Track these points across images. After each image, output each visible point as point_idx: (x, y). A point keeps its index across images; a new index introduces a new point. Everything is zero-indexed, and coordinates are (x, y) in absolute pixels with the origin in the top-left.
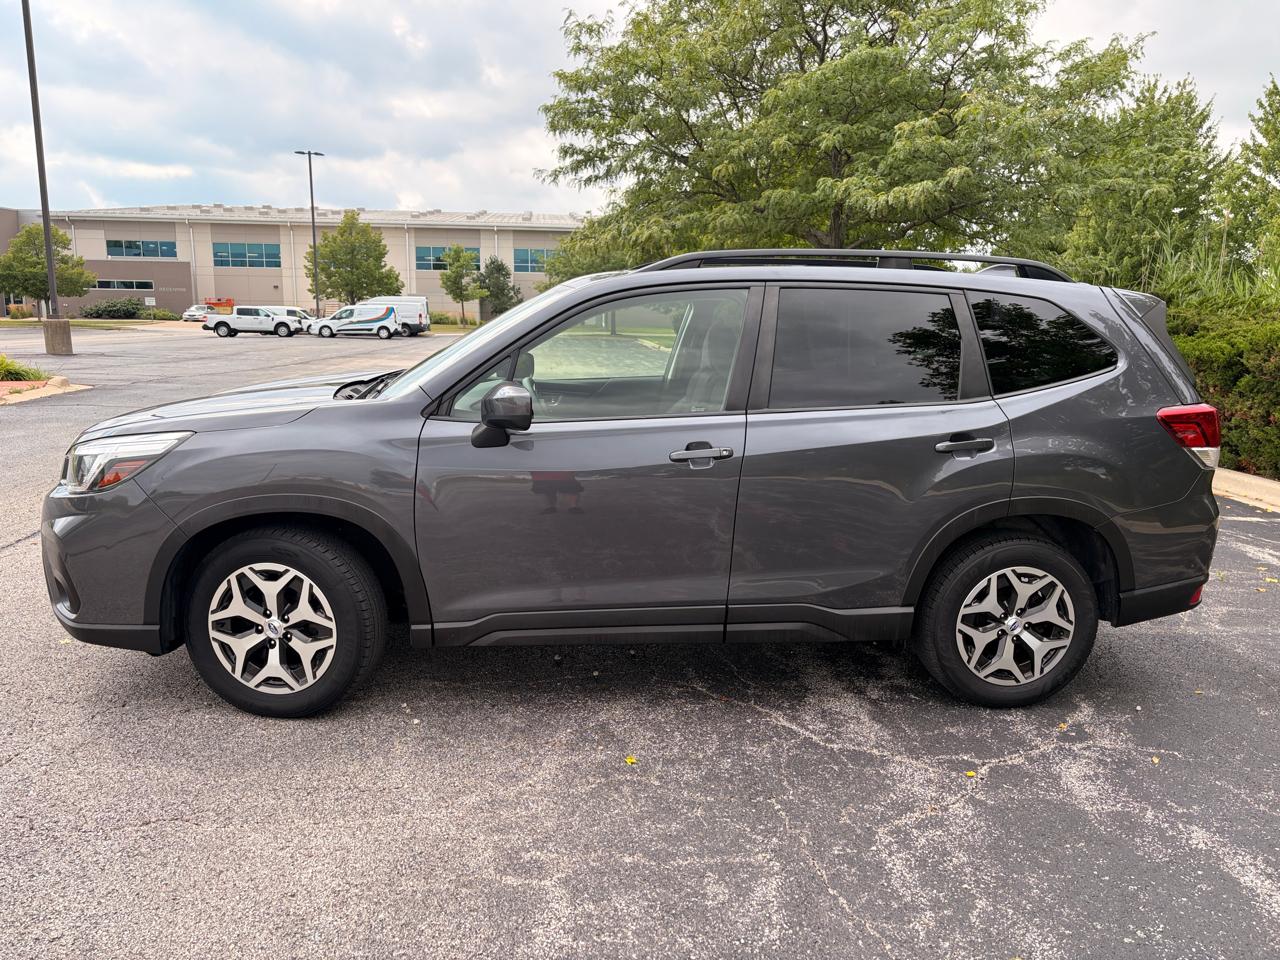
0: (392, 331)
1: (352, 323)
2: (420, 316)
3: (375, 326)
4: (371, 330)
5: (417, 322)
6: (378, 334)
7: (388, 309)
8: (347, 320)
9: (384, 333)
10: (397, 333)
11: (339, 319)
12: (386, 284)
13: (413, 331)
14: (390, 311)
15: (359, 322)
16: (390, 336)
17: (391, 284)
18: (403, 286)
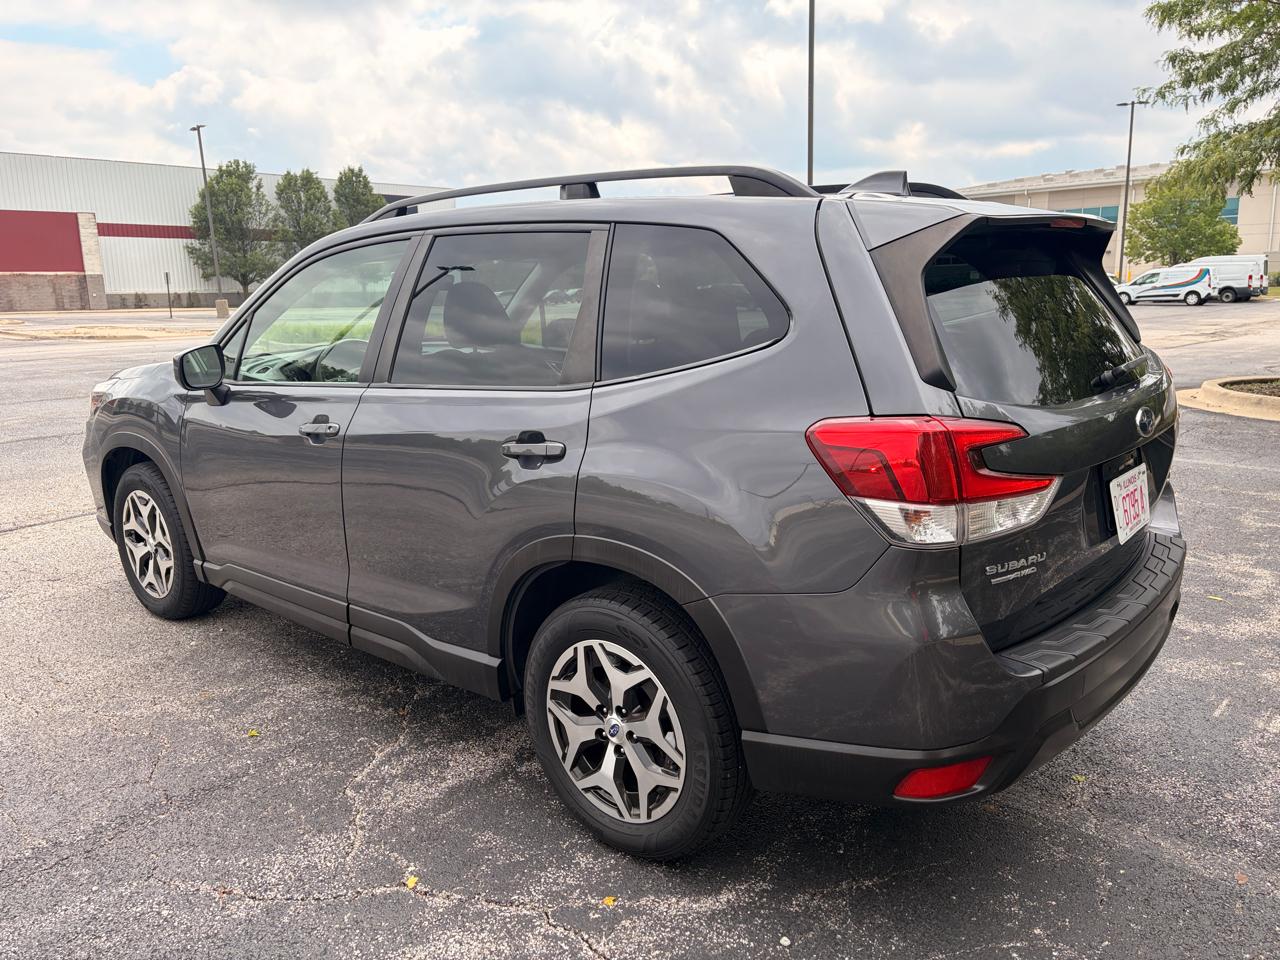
0: (1203, 296)
1: (1155, 288)
2: (1250, 277)
3: (1183, 291)
4: (1177, 295)
5: (1246, 285)
6: (1185, 300)
7: (1201, 271)
8: (1151, 286)
9: (1193, 299)
10: (1209, 299)
11: (1140, 284)
12: (1219, 241)
13: (1242, 296)
14: (1204, 273)
15: (1164, 287)
16: (1201, 302)
17: (1224, 241)
18: (1240, 242)
